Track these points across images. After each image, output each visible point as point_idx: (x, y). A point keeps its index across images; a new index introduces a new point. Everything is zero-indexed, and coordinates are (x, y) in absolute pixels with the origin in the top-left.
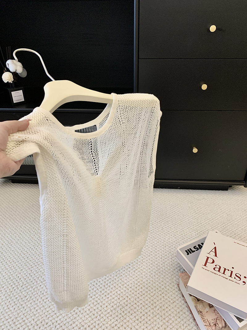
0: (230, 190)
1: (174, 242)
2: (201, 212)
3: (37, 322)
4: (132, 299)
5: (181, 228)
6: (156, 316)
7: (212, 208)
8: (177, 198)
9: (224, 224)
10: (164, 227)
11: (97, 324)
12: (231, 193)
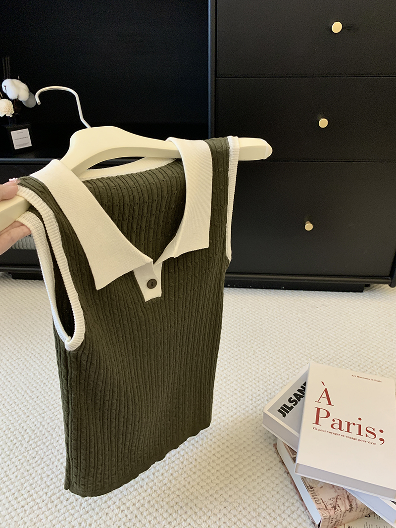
0: (366, 292)
1: (273, 374)
2: (318, 326)
3: (52, 498)
4: (204, 464)
5: (284, 352)
6: (240, 490)
7: (336, 320)
8: (280, 304)
9: (354, 346)
10: (257, 351)
11: (147, 501)
12: (368, 297)
